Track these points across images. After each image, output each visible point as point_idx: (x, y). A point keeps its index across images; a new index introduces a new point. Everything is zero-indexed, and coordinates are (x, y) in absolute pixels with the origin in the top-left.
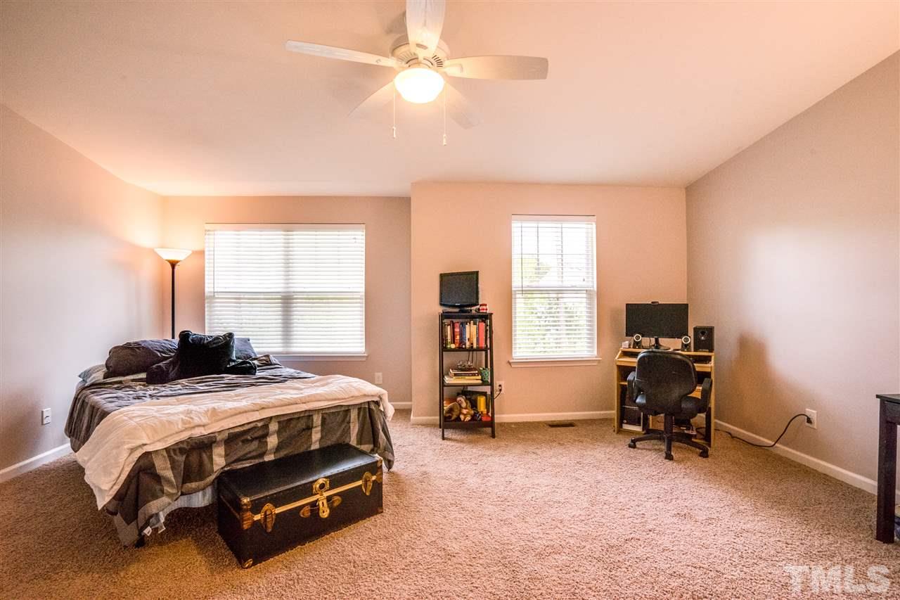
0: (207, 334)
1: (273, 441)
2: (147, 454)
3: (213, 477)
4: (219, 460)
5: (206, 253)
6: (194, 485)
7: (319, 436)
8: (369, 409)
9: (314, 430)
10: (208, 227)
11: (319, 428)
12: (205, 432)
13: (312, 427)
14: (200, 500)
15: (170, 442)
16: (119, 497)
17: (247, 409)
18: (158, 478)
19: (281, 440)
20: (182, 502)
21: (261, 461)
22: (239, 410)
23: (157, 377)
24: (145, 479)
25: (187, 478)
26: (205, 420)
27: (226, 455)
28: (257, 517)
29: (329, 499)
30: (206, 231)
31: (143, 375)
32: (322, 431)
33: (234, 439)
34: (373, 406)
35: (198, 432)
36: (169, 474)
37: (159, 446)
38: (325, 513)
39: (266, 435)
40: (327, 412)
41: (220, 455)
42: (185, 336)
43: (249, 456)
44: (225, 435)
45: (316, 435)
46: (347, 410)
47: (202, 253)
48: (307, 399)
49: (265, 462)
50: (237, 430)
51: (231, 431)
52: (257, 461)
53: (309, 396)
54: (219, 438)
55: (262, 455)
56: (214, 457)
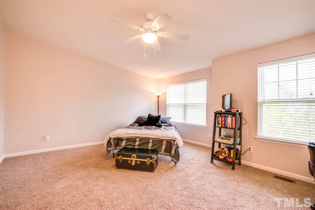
1: (137, 143)
2: (110, 138)
3: (121, 147)
4: (124, 144)
5: (167, 93)
7: (151, 145)
8: (170, 142)
9: (150, 143)
10: (167, 85)
11: (151, 143)
12: (122, 136)
13: (149, 143)
15: (114, 137)
17: (131, 133)
18: (111, 144)
19: (139, 143)
21: (134, 147)
22: (130, 133)
24: (109, 143)
25: (116, 146)
26: (122, 134)
28: (118, 158)
29: (136, 161)
30: (167, 87)
32: (152, 144)
33: (128, 139)
34: (172, 142)
35: (120, 136)
36: (113, 143)
38: (133, 164)
39: (136, 141)
40: (155, 139)
41: (124, 143)
43: (131, 145)
45: (150, 145)
46: (162, 141)
47: (166, 93)
48: (148, 134)
49: (135, 148)
50: (128, 138)
51: (127, 138)
52: (133, 147)
53: (149, 134)
54: (125, 139)
55: (135, 146)
56: (123, 143)
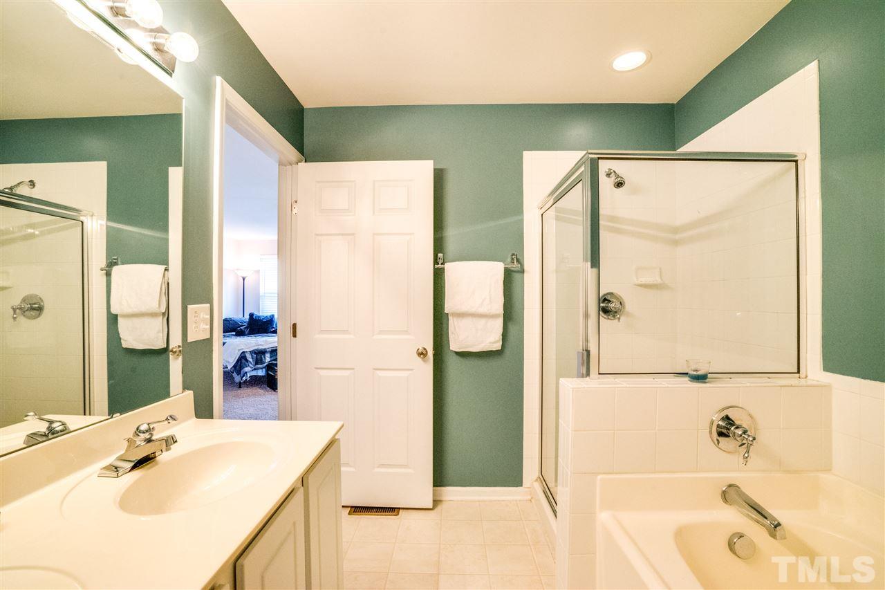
0: (261, 314)
2: (244, 352)
3: (265, 364)
6: (259, 366)
12: (263, 348)
14: (261, 373)
15: (251, 350)
16: (235, 367)
18: (247, 361)
20: (254, 373)
23: (240, 333)
24: (243, 361)
25: (257, 364)
27: (271, 357)
31: (234, 333)
35: (260, 347)
36: (251, 360)
37: (248, 350)
42: (251, 315)
44: (270, 349)
54: (268, 350)
56: (266, 357)
